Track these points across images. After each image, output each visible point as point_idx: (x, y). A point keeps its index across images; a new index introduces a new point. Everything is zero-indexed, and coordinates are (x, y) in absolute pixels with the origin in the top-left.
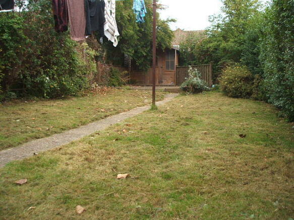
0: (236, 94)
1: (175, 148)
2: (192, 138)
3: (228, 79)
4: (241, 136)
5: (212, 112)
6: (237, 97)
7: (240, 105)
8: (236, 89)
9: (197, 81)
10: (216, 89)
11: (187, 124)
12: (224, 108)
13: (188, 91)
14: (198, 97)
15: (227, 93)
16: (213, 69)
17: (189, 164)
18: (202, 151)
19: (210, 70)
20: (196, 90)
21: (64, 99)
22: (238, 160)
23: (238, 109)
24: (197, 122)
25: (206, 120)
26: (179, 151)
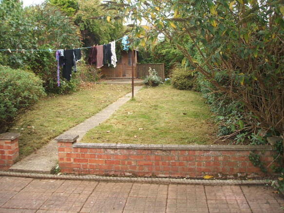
0: (183, 87)
1: (155, 120)
2: (161, 115)
3: (177, 77)
4: (184, 114)
5: (168, 101)
6: (183, 89)
7: (184, 95)
8: (182, 84)
9: (155, 78)
10: (168, 82)
11: (156, 109)
12: (175, 98)
13: (149, 85)
14: (156, 89)
15: (176, 86)
16: (165, 66)
17: (163, 125)
18: (167, 120)
19: (163, 68)
20: (154, 84)
21: (70, 94)
22: (182, 123)
23: (183, 99)
24: (161, 108)
25: (166, 106)
26: (158, 121)
